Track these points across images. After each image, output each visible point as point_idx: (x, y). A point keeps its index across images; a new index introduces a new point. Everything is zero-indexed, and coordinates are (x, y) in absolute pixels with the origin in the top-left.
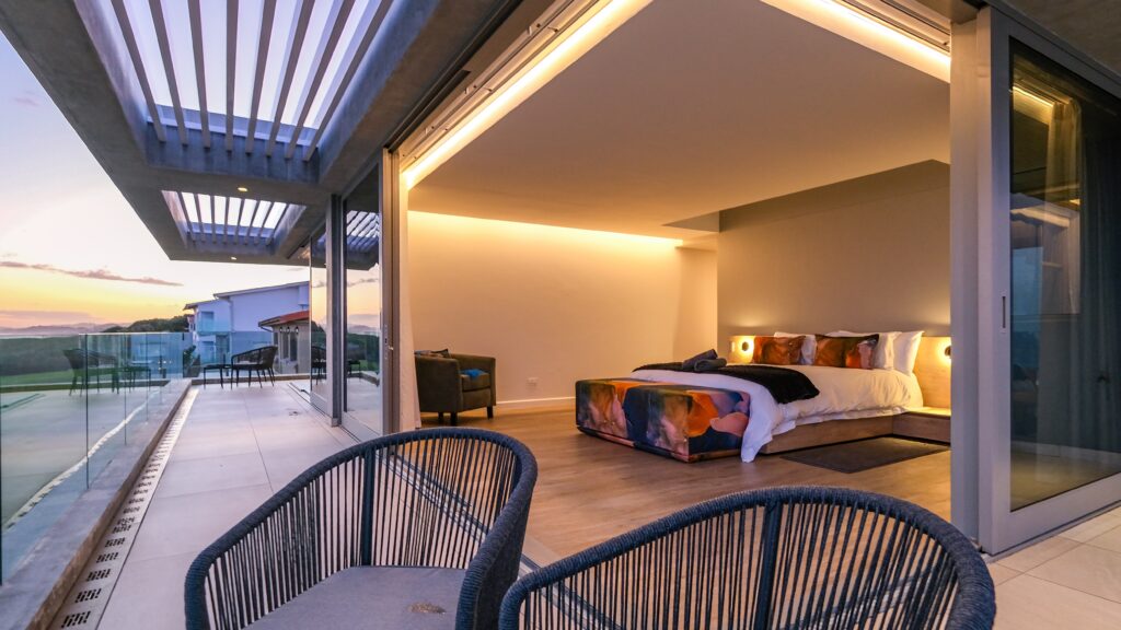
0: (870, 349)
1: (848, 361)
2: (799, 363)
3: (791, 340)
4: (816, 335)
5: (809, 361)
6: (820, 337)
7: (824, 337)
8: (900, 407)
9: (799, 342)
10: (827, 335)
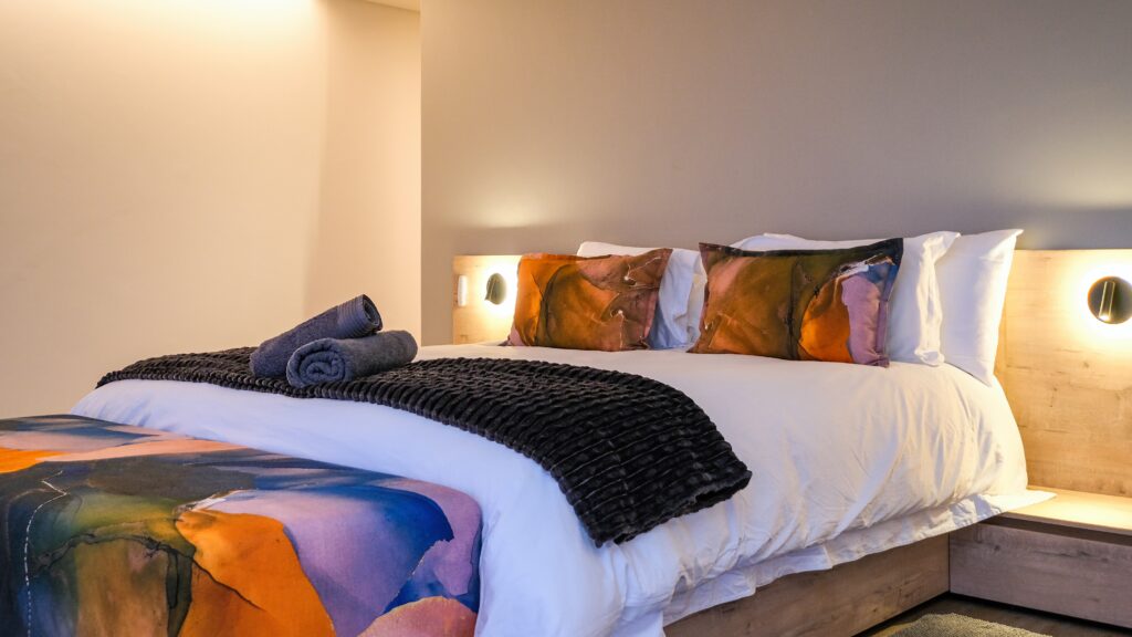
0: (875, 290)
1: (809, 334)
2: (647, 343)
3: (627, 264)
4: (706, 249)
5: (679, 334)
6: (716, 254)
7: (730, 253)
8: (974, 497)
9: (650, 273)
10: (735, 246)
